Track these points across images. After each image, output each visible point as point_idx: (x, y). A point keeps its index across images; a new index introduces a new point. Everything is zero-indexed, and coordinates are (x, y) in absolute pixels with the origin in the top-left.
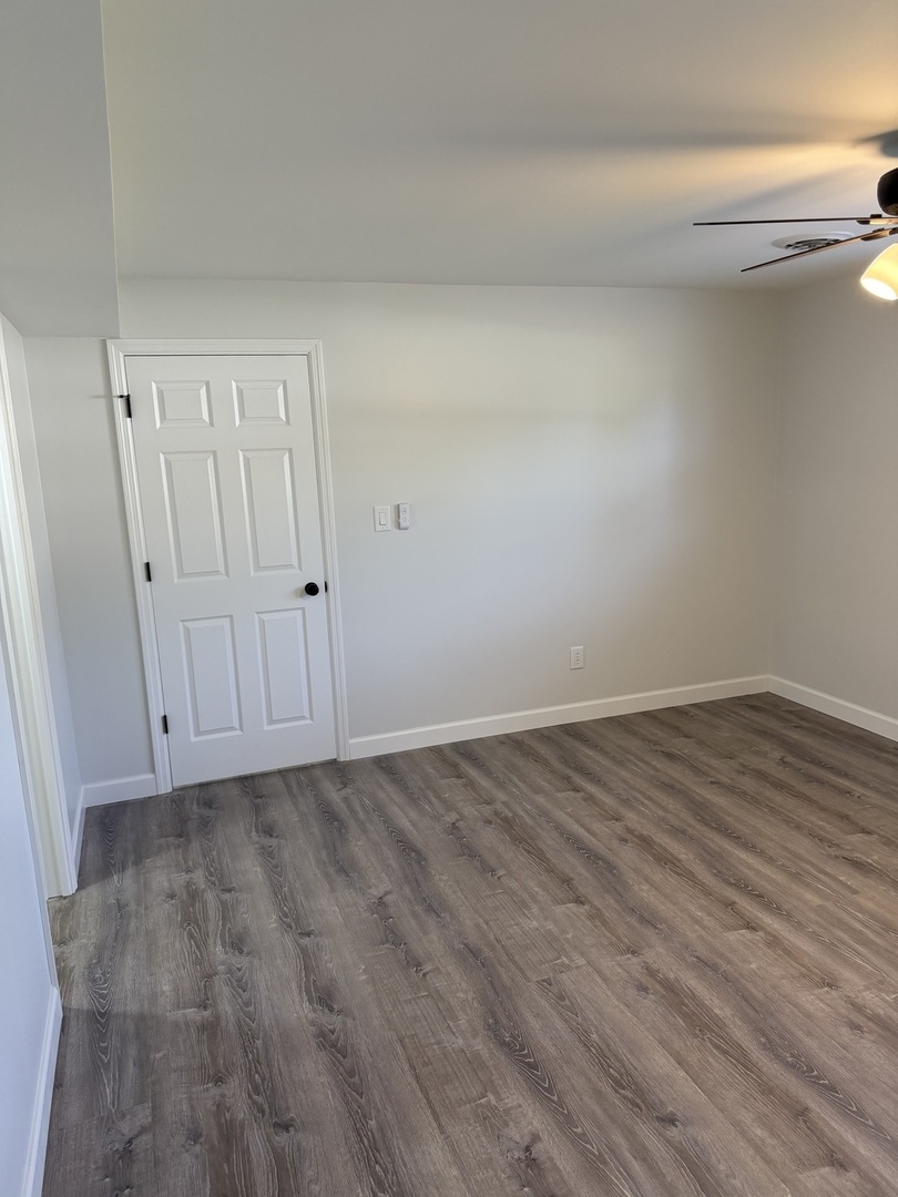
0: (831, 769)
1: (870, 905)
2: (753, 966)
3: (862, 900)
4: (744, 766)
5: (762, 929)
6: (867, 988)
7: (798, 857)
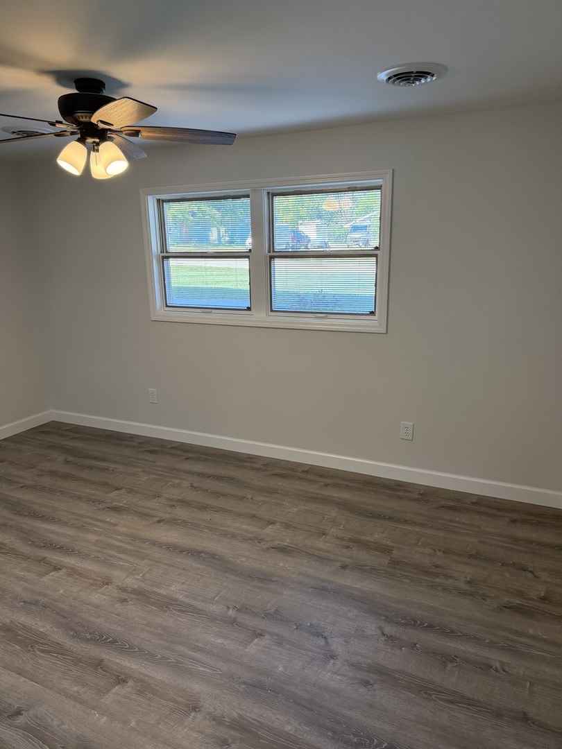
0: (96, 458)
1: (124, 529)
2: (61, 592)
3: (119, 528)
4: (42, 471)
5: (64, 567)
6: (127, 576)
7: (81, 516)
